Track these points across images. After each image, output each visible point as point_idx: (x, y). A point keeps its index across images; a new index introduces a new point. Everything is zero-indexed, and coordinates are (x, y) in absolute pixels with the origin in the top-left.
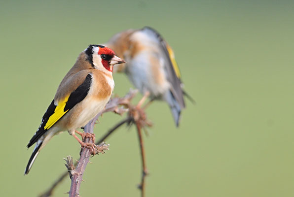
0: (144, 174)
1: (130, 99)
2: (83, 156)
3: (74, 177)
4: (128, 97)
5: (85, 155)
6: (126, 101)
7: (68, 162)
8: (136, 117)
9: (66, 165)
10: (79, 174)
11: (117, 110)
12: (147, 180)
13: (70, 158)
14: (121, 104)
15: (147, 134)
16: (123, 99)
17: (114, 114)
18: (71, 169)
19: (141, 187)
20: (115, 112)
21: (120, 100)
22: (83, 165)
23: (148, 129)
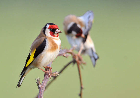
0: (82, 88)
1: (73, 50)
2: (45, 78)
3: (41, 88)
4: (72, 49)
5: (46, 78)
6: (70, 51)
7: (37, 81)
8: (77, 59)
9: (36, 82)
10: (43, 87)
11: (65, 55)
12: (83, 91)
13: (39, 79)
14: (67, 53)
15: (82, 68)
16: (69, 50)
17: (63, 57)
18: (39, 85)
19: (80, 95)
20: (64, 56)
21: (67, 50)
22: (45, 82)
23: (83, 66)
